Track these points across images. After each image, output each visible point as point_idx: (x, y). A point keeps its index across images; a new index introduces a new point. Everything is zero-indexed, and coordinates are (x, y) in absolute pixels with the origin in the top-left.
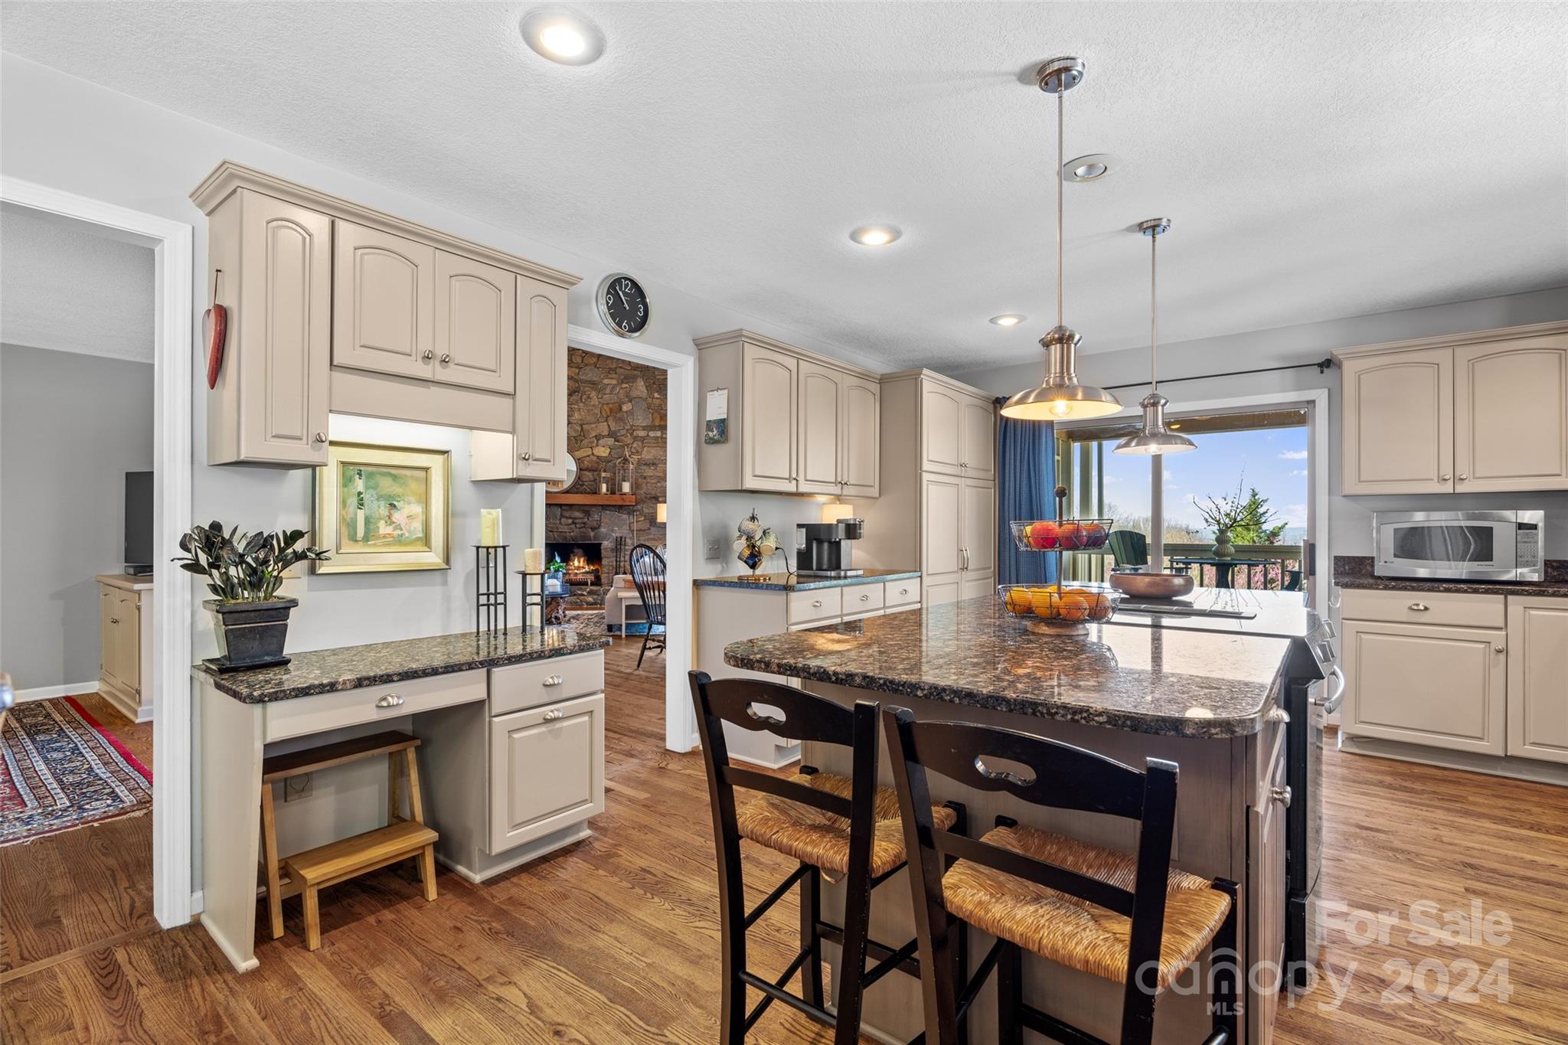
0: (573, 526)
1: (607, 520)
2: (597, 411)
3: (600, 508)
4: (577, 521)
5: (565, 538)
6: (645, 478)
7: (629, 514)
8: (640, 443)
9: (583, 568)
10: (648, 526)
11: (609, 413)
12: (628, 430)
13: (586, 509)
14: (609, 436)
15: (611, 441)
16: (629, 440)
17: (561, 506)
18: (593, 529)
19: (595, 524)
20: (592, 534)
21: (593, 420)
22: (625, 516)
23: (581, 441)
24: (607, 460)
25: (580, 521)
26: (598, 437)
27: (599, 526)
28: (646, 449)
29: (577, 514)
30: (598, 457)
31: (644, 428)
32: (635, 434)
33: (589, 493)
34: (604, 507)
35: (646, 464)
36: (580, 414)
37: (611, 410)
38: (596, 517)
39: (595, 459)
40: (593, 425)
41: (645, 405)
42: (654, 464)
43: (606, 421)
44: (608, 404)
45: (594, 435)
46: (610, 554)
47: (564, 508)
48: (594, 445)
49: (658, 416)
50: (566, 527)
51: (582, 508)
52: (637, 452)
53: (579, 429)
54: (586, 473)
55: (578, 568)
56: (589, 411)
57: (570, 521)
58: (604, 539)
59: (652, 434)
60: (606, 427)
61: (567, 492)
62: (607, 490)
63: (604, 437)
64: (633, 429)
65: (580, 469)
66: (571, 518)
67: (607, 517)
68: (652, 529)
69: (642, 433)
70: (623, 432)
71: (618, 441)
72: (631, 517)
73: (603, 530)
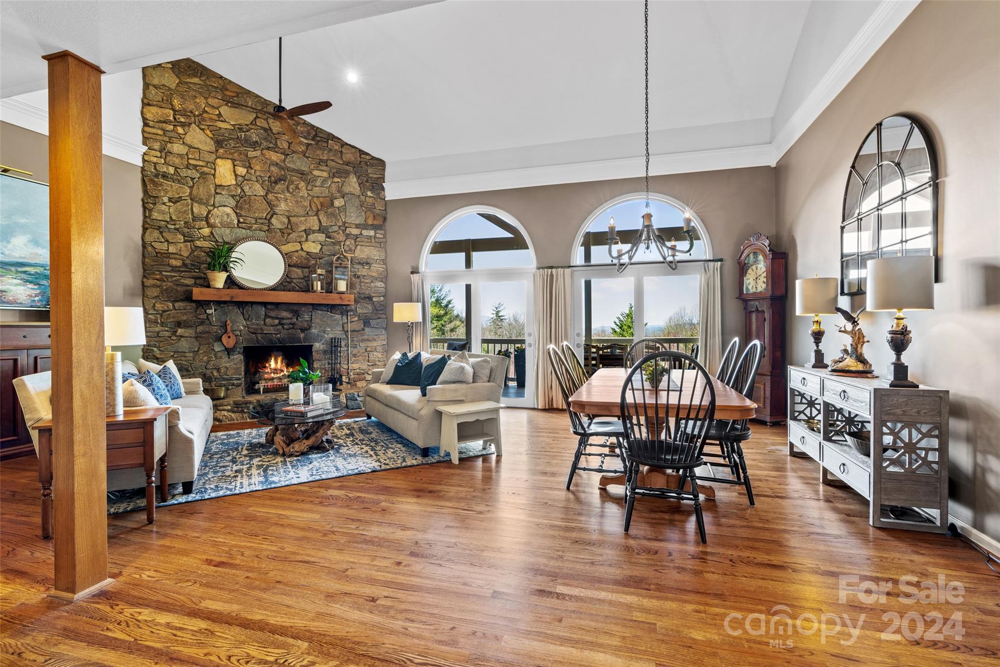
0: (280, 327)
1: (318, 321)
2: (307, 204)
3: (311, 307)
4: (285, 321)
5: (271, 340)
6: (358, 277)
7: (342, 314)
8: (353, 241)
9: (282, 371)
10: (362, 326)
11: (319, 207)
12: (340, 227)
13: (295, 308)
14: (320, 231)
15: (321, 237)
16: (341, 237)
17: (265, 304)
18: (303, 330)
19: (306, 325)
20: (302, 335)
21: (302, 212)
22: (338, 317)
23: (289, 234)
24: (317, 257)
25: (288, 321)
26: (307, 232)
27: (309, 328)
28: (359, 247)
29: (285, 314)
30: (308, 253)
31: (357, 226)
32: (347, 232)
33: (298, 291)
34: (315, 306)
35: (359, 263)
36: (287, 205)
37: (322, 204)
38: (307, 317)
39: (304, 254)
40: (302, 219)
41: (357, 203)
42: (367, 263)
43: (317, 215)
44: (318, 197)
45: (303, 228)
46: (322, 356)
47: (269, 307)
48: (303, 239)
49: (372, 216)
50: (272, 328)
51: (291, 307)
52: (350, 250)
53: (286, 221)
54: (295, 269)
55: (275, 371)
56: (297, 202)
57: (277, 321)
58: (316, 340)
59: (365, 233)
60: (317, 221)
61: (273, 289)
62: (322, 288)
63: (314, 232)
64: (345, 226)
65: (289, 265)
66: (277, 318)
67: (318, 315)
68: (367, 329)
69: (355, 231)
70: (335, 228)
71: (330, 238)
72: (345, 318)
73: (314, 331)
